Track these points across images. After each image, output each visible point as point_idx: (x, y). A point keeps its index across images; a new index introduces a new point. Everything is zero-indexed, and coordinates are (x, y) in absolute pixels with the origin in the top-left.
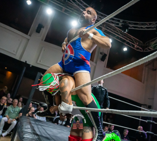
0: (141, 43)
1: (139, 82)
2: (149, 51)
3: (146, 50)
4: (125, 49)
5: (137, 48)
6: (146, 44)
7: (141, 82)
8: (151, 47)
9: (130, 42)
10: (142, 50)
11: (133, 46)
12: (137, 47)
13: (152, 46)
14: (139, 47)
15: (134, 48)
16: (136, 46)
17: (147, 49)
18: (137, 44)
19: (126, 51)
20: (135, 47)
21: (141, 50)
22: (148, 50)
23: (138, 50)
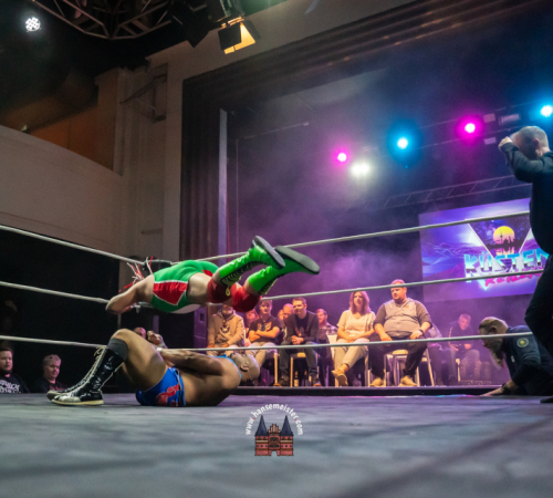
1: (101, 168)
2: (134, 36)
3: (122, 32)
4: (33, 24)
6: (122, 8)
7: (112, 169)
8: (139, 19)
10: (106, 32)
11: (69, 12)
12: (82, 15)
13: (143, 15)
15: (72, 19)
16: (79, 13)
17: (123, 25)
18: (85, 3)
19: (35, 33)
20: (78, 15)
21: (100, 30)
22: (129, 34)
23: (91, 31)
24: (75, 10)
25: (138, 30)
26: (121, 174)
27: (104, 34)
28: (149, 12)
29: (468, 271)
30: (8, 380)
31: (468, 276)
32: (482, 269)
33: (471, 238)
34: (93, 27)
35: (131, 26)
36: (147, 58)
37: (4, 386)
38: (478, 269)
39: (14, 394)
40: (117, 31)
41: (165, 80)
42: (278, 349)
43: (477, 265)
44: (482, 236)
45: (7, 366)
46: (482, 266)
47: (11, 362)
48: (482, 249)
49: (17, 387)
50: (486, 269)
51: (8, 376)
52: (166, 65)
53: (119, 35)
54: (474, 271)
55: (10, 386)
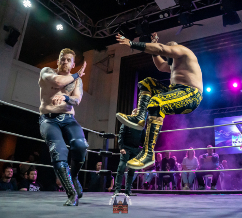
0: (90, 21)
2: (103, 37)
3: (98, 35)
4: (60, 27)
5: (81, 28)
6: (98, 25)
7: (88, 92)
8: (106, 31)
9: (69, 15)
11: (75, 24)
12: (81, 26)
13: (107, 29)
14: (86, 27)
16: (80, 24)
17: (98, 32)
18: (83, 21)
19: (60, 31)
20: (79, 26)
21: (88, 33)
22: (101, 36)
23: (84, 33)
24: (78, 23)
25: (104, 35)
26: (91, 94)
27: (90, 35)
28: (110, 28)
29: (233, 142)
30: (34, 185)
31: (233, 145)
32: (239, 142)
33: (235, 129)
34: (85, 31)
35: (102, 33)
36: (107, 47)
37: (32, 188)
38: (237, 142)
39: (36, 191)
40: (95, 34)
41: (113, 57)
42: (157, 173)
43: (237, 140)
44: (239, 129)
45: (33, 178)
46: (239, 140)
47: (36, 176)
48: (239, 134)
49: (38, 188)
50: (241, 142)
51: (34, 183)
52: (114, 50)
53: (96, 36)
54: (236, 142)
55: (35, 187)
